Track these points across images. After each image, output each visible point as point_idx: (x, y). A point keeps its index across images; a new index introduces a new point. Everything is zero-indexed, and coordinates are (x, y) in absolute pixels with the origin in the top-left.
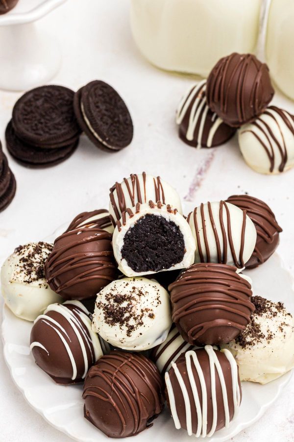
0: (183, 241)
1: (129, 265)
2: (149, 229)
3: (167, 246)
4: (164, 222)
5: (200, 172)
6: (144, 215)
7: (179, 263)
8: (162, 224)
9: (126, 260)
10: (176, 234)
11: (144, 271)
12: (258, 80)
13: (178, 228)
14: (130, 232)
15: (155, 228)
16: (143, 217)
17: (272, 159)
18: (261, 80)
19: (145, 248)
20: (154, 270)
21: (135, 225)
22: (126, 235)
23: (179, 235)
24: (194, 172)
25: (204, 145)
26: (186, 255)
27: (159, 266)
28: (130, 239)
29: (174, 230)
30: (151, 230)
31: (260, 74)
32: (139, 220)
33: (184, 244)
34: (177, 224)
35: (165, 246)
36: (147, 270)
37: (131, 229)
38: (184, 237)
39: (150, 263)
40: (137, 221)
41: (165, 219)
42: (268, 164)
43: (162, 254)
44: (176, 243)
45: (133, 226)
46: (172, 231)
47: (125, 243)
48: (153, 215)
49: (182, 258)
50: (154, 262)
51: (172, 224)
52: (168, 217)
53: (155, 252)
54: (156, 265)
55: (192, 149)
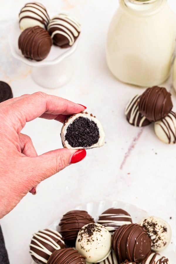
0: (98, 131)
1: (69, 144)
2: (80, 125)
3: (90, 134)
4: (88, 121)
5: (135, 140)
6: (78, 117)
7: (96, 143)
8: (87, 122)
9: (67, 141)
10: (95, 128)
11: (77, 146)
12: (164, 103)
13: (96, 125)
14: (70, 126)
15: (84, 124)
16: (77, 118)
17: (169, 139)
18: (166, 103)
19: (78, 134)
20: (82, 147)
21: (73, 123)
22: (68, 127)
23: (96, 128)
24: (132, 140)
25: (138, 125)
26: (100, 139)
27: (85, 145)
28: (70, 130)
29: (94, 126)
30: (81, 125)
31: (165, 100)
32: (75, 120)
33: (99, 133)
34: (95, 122)
35: (89, 134)
36: (79, 146)
37: (71, 125)
38: (99, 129)
39: (81, 142)
40: (74, 120)
41: (89, 120)
42: (167, 140)
43: (87, 138)
44: (95, 133)
45: (72, 123)
46: (93, 126)
47: (67, 132)
48: (83, 117)
49: (98, 141)
50: (83, 142)
51: (93, 122)
52: (91, 119)
53: (83, 137)
54: (84, 144)
55: (132, 127)
